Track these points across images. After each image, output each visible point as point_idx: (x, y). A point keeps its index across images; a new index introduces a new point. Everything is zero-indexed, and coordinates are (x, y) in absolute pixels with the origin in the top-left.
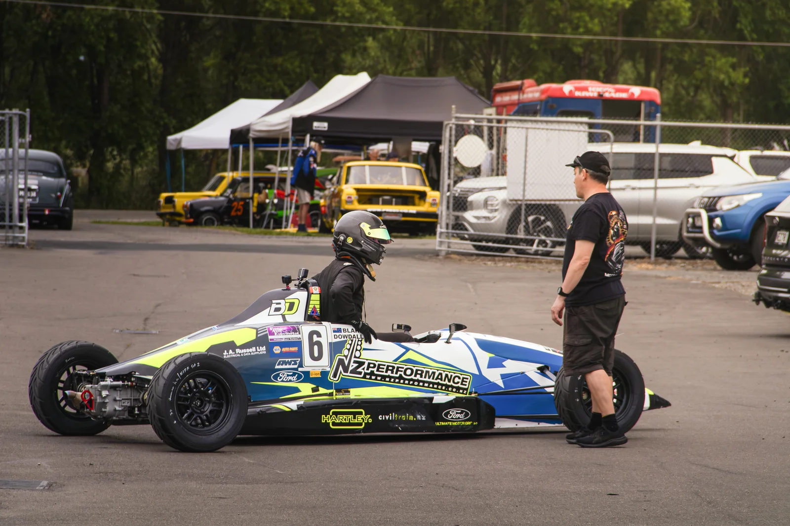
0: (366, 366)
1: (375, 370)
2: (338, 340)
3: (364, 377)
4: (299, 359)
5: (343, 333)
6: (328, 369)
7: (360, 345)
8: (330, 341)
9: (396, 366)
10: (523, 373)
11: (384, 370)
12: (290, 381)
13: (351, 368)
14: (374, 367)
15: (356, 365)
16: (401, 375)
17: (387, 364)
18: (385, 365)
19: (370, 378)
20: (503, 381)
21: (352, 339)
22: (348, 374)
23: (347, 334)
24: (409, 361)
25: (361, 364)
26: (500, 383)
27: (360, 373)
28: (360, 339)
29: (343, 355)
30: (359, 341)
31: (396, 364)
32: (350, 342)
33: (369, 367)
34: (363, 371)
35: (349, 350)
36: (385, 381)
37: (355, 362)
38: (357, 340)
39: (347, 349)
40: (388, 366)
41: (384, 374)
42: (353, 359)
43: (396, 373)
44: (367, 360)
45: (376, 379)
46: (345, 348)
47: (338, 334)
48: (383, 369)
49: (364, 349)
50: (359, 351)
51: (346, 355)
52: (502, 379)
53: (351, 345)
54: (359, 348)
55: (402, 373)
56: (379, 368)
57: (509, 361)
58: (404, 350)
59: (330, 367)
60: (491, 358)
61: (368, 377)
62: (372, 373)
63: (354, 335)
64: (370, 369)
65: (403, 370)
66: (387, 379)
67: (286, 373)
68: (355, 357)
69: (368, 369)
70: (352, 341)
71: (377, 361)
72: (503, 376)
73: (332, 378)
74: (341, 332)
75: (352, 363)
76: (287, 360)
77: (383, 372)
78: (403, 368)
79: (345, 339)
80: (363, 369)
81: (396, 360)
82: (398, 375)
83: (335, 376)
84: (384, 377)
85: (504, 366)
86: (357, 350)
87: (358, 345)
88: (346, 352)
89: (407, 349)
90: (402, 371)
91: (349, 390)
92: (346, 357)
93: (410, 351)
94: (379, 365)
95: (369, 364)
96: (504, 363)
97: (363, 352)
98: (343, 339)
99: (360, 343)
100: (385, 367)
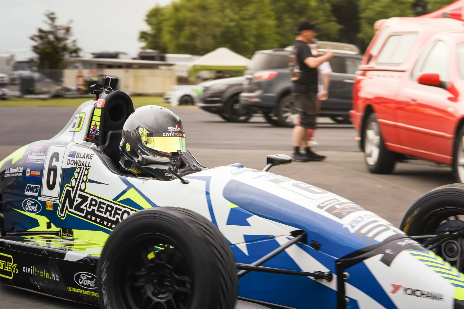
0: (88, 202)
1: (96, 208)
2: (70, 166)
3: (85, 217)
4: (39, 186)
5: (75, 159)
6: (58, 202)
7: (87, 175)
8: (63, 167)
9: (115, 206)
10: (273, 237)
11: (104, 210)
12: (32, 212)
13: (76, 203)
14: (95, 205)
15: (80, 200)
16: (118, 219)
17: (107, 203)
18: (104, 204)
19: (91, 219)
20: (247, 245)
21: (81, 166)
22: (72, 211)
23: (79, 159)
24: (129, 202)
25: (85, 199)
26: (243, 247)
27: (82, 211)
28: (87, 168)
29: (70, 186)
30: (86, 169)
31: (115, 204)
32: (78, 170)
33: (91, 204)
34: (85, 208)
35: (76, 179)
36: (103, 225)
37: (80, 196)
38: (85, 168)
39: (75, 178)
40: (108, 206)
41: (103, 215)
42: (79, 192)
43: (114, 217)
44: (91, 195)
45: (95, 221)
46: (74, 177)
47: (71, 159)
48: (103, 208)
49: (90, 181)
50: (85, 182)
51: (73, 186)
52: (246, 242)
53: (79, 173)
54: (85, 179)
55: (119, 217)
56: (100, 207)
57: (255, 217)
58: (125, 187)
59: (59, 199)
60: (232, 210)
61: (89, 217)
62: (92, 213)
63: (84, 162)
64: (92, 207)
65: (121, 212)
66: (105, 223)
67: (31, 202)
68: (81, 190)
69: (90, 208)
70: (81, 168)
71: (99, 198)
72: (248, 238)
73: (60, 213)
74: (74, 157)
75: (77, 198)
76: (32, 185)
77: (102, 212)
78: (120, 210)
79: (76, 166)
80: (86, 206)
81: (115, 199)
82: (115, 219)
83: (62, 212)
84: (103, 219)
85: (248, 225)
86: (83, 181)
87: (85, 175)
88: (73, 183)
89: (130, 186)
90: (119, 214)
91: (72, 230)
92: (73, 188)
93: (132, 189)
94: (101, 203)
95: (92, 200)
96: (249, 220)
97: (89, 184)
98: (73, 166)
99: (86, 173)
100: (105, 207)
